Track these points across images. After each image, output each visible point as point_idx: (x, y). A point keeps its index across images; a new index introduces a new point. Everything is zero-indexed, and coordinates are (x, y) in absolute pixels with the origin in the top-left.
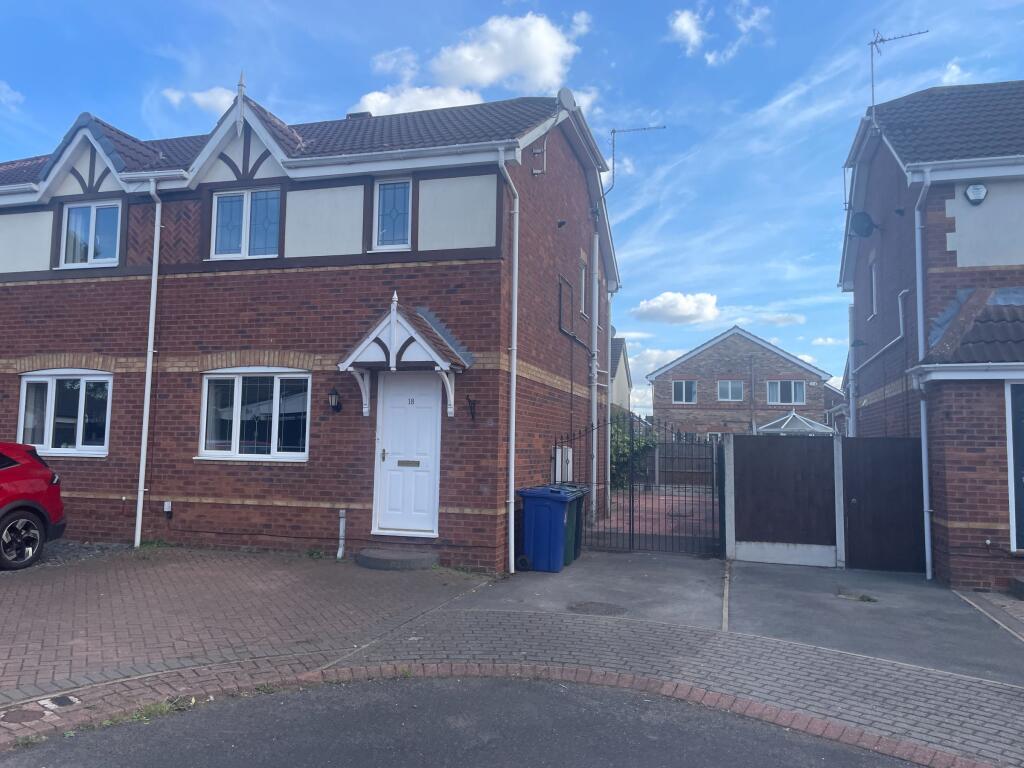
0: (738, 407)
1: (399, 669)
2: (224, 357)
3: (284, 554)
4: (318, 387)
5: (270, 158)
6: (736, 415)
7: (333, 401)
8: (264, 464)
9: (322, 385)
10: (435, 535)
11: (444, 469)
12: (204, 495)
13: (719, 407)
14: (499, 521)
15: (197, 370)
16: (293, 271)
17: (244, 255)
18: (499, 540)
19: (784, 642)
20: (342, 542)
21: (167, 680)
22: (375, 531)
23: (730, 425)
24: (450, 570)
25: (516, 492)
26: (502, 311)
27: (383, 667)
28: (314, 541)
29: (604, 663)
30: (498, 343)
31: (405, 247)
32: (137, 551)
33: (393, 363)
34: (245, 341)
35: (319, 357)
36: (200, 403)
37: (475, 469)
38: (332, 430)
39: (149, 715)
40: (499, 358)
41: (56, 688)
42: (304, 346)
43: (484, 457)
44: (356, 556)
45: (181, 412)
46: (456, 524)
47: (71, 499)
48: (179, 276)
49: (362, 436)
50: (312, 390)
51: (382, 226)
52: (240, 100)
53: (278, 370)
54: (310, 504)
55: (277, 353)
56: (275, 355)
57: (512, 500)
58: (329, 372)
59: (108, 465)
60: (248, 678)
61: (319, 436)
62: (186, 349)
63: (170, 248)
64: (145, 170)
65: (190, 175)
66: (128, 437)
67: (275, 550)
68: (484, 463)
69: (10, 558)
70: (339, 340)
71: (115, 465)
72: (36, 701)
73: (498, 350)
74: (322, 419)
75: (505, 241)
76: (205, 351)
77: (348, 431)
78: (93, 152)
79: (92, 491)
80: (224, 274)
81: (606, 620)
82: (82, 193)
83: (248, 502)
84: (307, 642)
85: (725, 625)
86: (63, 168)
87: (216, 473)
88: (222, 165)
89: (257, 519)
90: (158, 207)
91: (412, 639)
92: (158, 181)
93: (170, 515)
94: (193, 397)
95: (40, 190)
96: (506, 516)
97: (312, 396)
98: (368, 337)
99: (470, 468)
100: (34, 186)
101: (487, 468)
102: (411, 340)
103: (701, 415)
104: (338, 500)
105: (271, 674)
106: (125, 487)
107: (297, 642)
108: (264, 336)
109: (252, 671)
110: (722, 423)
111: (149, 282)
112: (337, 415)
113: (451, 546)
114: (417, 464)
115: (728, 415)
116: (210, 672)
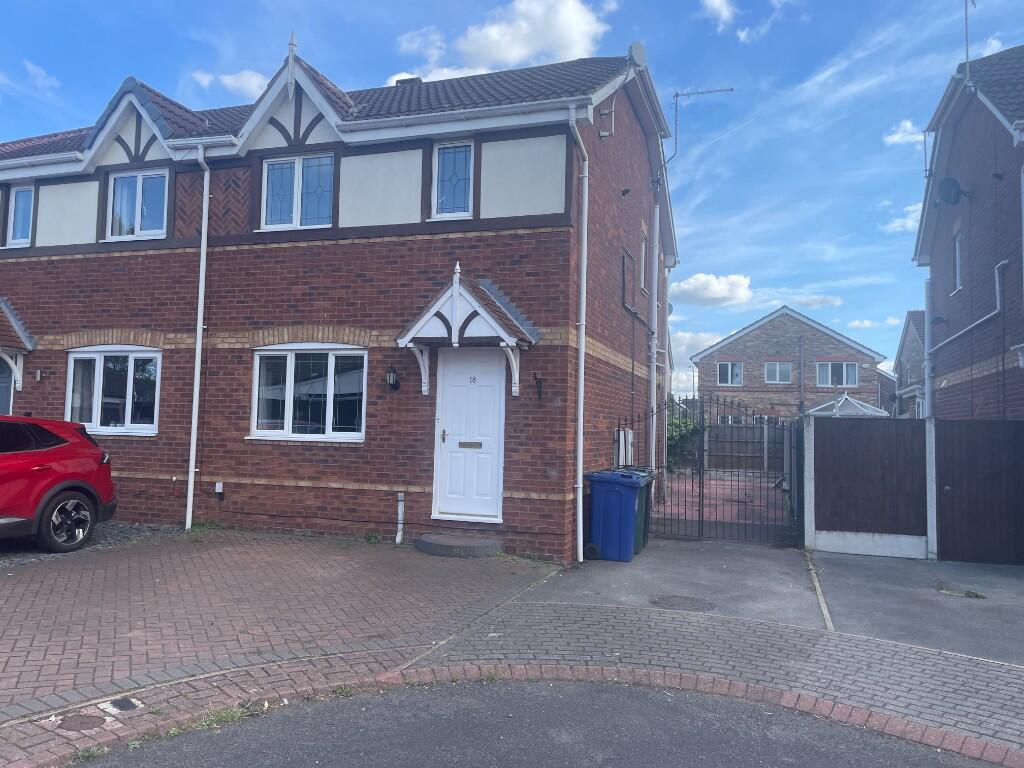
0: (786, 389)
1: (485, 669)
2: (276, 333)
3: (341, 538)
4: (375, 364)
5: (322, 122)
6: (783, 397)
7: (391, 378)
8: (320, 445)
9: (379, 362)
10: (499, 520)
11: (508, 451)
12: (256, 476)
13: (766, 389)
14: (567, 507)
15: (247, 346)
16: (348, 242)
17: (296, 225)
18: (568, 527)
19: (903, 645)
20: (400, 527)
21: (235, 680)
22: (435, 515)
23: (777, 408)
24: (515, 557)
25: (584, 476)
26: (571, 283)
27: (466, 668)
28: (372, 526)
29: (710, 668)
30: (567, 318)
31: (467, 215)
32: (188, 533)
33: (455, 339)
34: (297, 315)
35: (375, 333)
36: (251, 381)
37: (542, 451)
38: (390, 409)
39: (219, 722)
40: (568, 333)
41: (116, 689)
42: (361, 322)
43: (552, 439)
44: (415, 541)
45: (232, 390)
46: (520, 509)
47: (120, 479)
48: (228, 248)
49: (421, 416)
50: (369, 367)
51: (441, 193)
52: (291, 61)
53: (333, 346)
54: (366, 487)
55: (331, 329)
56: (329, 331)
57: (580, 485)
58: (386, 349)
59: (157, 444)
60: (323, 679)
61: (376, 416)
62: (236, 324)
63: (219, 218)
64: (192, 136)
65: (239, 142)
66: (177, 416)
67: (331, 534)
68: (551, 445)
69: (60, 540)
70: (396, 315)
71: (164, 444)
72: (96, 705)
73: (567, 324)
74: (379, 397)
75: (574, 207)
76: (257, 326)
77: (407, 410)
78: (139, 117)
79: (142, 470)
80: (275, 246)
81: (696, 617)
82: (128, 161)
83: (302, 484)
84: (379, 636)
85: (830, 625)
86: (107, 137)
87: (268, 453)
88: (273, 130)
89: (312, 502)
90: (207, 176)
91: (492, 635)
92: (206, 148)
93: (221, 496)
94: (244, 374)
95: (85, 160)
96: (574, 501)
97: (368, 373)
98: (428, 310)
99: (536, 450)
100: (79, 155)
101: (555, 451)
102: (475, 314)
103: (746, 398)
104: (396, 483)
105: (347, 674)
106: (175, 467)
107: (370, 637)
108: (318, 311)
109: (326, 671)
110: (769, 407)
111: (199, 254)
112: (395, 394)
113: (516, 532)
114: (479, 445)
115: (775, 397)
116: (280, 671)
